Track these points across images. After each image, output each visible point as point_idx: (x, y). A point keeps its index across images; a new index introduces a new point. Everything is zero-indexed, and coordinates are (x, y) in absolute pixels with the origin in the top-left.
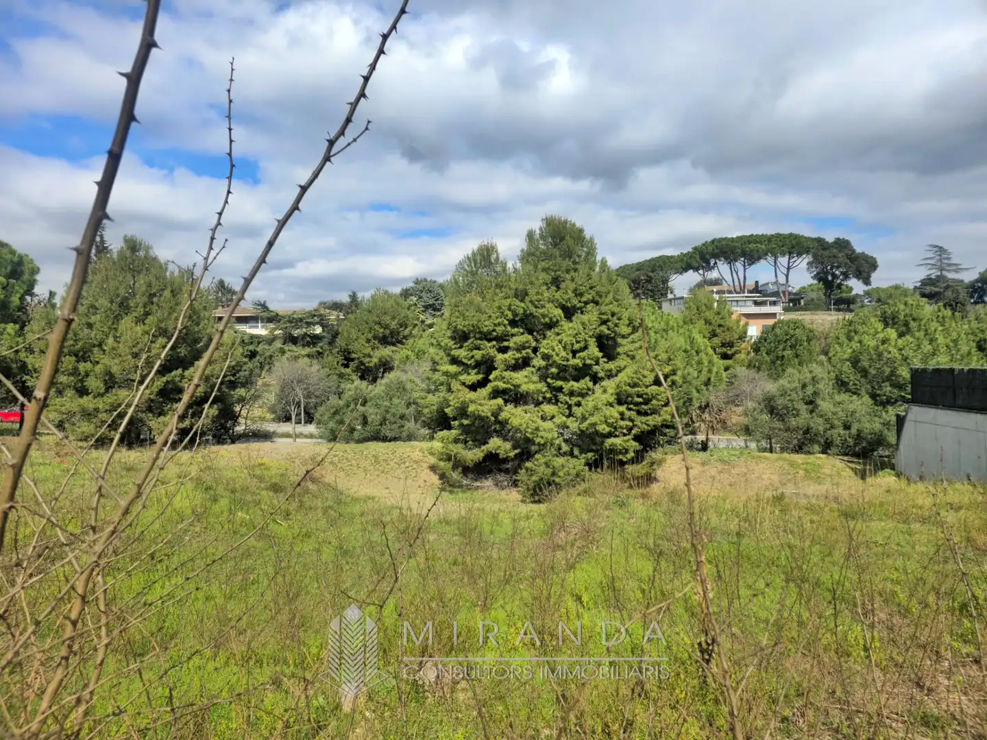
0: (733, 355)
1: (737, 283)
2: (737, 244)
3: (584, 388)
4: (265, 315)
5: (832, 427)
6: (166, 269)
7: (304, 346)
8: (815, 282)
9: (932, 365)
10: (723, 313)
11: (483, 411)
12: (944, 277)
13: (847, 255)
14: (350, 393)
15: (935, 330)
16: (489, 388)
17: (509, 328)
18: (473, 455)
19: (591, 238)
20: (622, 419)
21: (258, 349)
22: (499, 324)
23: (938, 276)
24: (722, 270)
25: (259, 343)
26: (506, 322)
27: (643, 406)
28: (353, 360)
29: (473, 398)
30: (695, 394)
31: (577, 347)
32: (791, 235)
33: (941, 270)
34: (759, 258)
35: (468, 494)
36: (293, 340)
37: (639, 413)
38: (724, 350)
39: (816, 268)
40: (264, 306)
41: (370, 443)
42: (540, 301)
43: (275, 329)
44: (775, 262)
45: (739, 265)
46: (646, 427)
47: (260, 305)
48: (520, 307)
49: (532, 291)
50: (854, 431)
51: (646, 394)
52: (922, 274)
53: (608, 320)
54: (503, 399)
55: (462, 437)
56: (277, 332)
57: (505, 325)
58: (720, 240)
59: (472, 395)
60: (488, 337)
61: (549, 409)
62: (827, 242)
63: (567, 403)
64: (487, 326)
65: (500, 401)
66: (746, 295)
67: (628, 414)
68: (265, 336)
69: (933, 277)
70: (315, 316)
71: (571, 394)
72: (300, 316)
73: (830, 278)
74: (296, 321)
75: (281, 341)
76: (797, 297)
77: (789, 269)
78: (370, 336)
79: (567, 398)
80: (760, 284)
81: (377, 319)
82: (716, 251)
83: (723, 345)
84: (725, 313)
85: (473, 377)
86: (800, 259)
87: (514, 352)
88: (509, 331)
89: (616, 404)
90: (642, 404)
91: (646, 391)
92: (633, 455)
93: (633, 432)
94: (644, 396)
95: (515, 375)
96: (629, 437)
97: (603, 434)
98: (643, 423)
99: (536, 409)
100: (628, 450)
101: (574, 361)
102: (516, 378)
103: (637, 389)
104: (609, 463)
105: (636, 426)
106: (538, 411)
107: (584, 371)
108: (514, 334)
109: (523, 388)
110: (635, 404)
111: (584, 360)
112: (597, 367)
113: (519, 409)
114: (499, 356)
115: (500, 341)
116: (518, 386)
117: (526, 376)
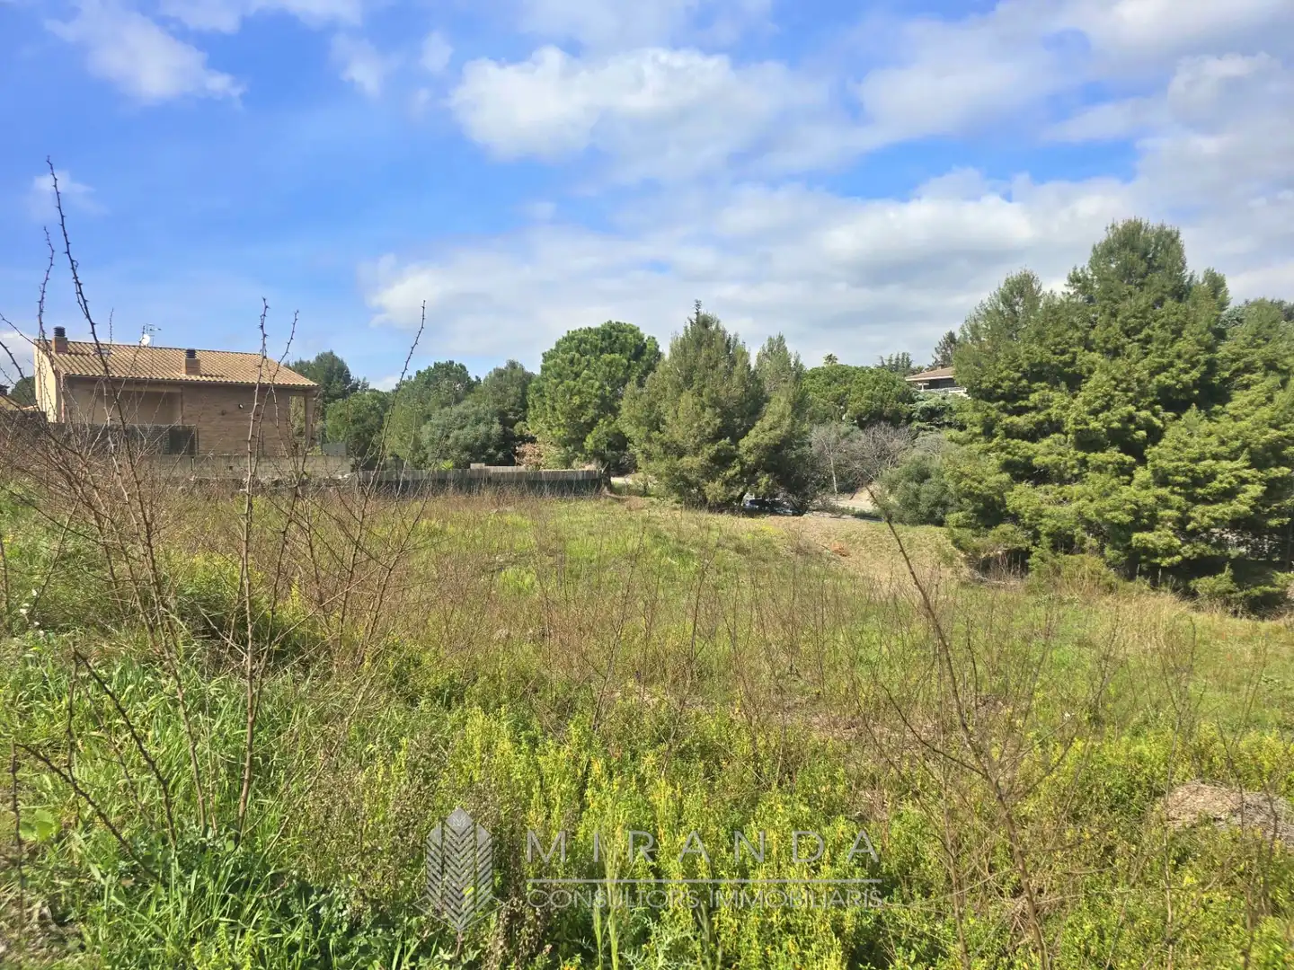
11: (977, 488)
16: (993, 459)
17: (1024, 382)
20: (1165, 507)
22: (1007, 378)
26: (1019, 375)
27: (1199, 491)
29: (967, 471)
31: (1097, 404)
37: (1192, 499)
46: (1206, 520)
54: (1012, 475)
55: (971, 522)
57: (1016, 380)
60: (994, 396)
61: (1077, 489)
63: (1095, 482)
67: (1173, 499)
79: (1096, 476)
87: (1033, 413)
88: (1024, 387)
89: (1154, 484)
90: (1196, 486)
91: (1192, 466)
92: (1178, 558)
93: (1189, 527)
94: (1190, 474)
95: (1026, 443)
96: (1171, 533)
97: (1121, 526)
98: (1203, 515)
99: (1060, 489)
100: (1170, 551)
101: (1094, 425)
102: (1025, 447)
103: (1175, 464)
104: (1144, 567)
105: (1193, 519)
106: (1061, 493)
107: (1120, 438)
108: (1036, 391)
109: (1037, 461)
110: (1181, 485)
111: (1107, 422)
112: (1143, 433)
113: (1039, 487)
114: (1008, 420)
115: (1013, 399)
116: (1029, 458)
117: (1048, 446)
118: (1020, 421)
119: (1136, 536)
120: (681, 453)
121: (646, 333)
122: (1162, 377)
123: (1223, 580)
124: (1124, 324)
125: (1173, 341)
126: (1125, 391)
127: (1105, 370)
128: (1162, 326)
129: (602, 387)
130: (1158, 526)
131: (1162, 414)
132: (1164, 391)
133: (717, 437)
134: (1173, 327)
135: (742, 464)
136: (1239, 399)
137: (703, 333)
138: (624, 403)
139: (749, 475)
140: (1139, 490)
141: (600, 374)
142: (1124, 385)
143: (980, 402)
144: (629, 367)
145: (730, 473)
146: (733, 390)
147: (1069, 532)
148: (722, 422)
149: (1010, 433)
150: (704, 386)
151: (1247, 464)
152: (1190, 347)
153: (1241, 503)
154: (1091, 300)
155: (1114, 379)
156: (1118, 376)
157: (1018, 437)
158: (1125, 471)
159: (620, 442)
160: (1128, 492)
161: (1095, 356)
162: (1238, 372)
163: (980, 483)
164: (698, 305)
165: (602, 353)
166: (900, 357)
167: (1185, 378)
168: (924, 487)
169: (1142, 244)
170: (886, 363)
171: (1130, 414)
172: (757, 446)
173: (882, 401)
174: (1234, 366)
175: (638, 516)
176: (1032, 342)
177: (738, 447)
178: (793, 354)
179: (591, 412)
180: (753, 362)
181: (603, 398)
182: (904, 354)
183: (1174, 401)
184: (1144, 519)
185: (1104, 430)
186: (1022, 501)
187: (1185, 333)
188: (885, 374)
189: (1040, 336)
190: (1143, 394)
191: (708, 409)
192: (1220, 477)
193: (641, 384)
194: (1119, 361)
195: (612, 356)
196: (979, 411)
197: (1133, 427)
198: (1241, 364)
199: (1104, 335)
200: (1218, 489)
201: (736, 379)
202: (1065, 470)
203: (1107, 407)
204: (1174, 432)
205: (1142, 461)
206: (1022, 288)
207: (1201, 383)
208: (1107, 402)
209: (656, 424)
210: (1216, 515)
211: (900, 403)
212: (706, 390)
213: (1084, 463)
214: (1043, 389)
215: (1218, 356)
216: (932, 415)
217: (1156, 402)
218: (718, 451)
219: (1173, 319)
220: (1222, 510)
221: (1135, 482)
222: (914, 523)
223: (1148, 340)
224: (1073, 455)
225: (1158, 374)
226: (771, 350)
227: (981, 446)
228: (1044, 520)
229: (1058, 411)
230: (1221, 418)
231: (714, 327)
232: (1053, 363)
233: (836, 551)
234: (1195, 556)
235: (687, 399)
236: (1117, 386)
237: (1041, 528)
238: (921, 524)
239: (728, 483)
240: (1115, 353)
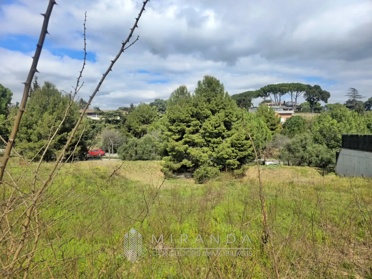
0: (275, 129)
1: (277, 102)
2: (277, 87)
3: (219, 141)
4: (98, 112)
5: (312, 156)
6: (61, 94)
7: (113, 124)
8: (306, 102)
9: (350, 133)
10: (271, 113)
11: (181, 149)
12: (355, 100)
13: (319, 91)
14: (131, 142)
15: (351, 120)
16: (183, 140)
17: (191, 118)
18: (177, 166)
19: (222, 84)
20: (233, 153)
21: (96, 125)
22: (187, 117)
23: (353, 100)
24: (271, 97)
25: (96, 123)
26: (190, 116)
27: (241, 148)
28: (131, 130)
29: (177, 144)
30: (260, 143)
31: (216, 125)
32: (298, 84)
33: (354, 97)
34: (286, 92)
35: (175, 181)
36: (109, 122)
37: (239, 150)
38: (272, 127)
39: (307, 96)
40: (98, 109)
41: (138, 161)
42: (203, 108)
43: (102, 118)
44: (292, 94)
45: (278, 95)
46: (242, 156)
47: (97, 108)
48: (195, 110)
49: (200, 104)
50: (320, 158)
51: (242, 143)
52: (347, 99)
53: (228, 115)
54: (189, 145)
55: (173, 159)
56: (103, 119)
57: (189, 117)
58: (271, 85)
59: (177, 143)
60: (183, 121)
61: (205, 149)
62: (311, 87)
63: (212, 146)
64: (183, 117)
65: (187, 146)
66: (280, 106)
67: (235, 151)
68: (99, 120)
69: (351, 100)
70: (117, 113)
71: (214, 143)
72: (112, 113)
73: (312, 100)
74: (110, 115)
75: (105, 122)
76: (300, 107)
77: (297, 97)
78: (138, 120)
79: (212, 145)
80: (286, 102)
81: (141, 114)
82: (269, 89)
83: (271, 125)
84: (272, 113)
85: (177, 136)
86: (301, 93)
87: (192, 127)
92: (237, 166)
93: (237, 158)
95: (193, 135)
97: (225, 159)
98: (241, 154)
99: (201, 149)
100: (235, 164)
101: (215, 131)
102: (193, 137)
103: (239, 141)
105: (238, 155)
108: (193, 121)
109: (196, 141)
110: (239, 147)
111: (219, 130)
113: (195, 148)
114: (187, 129)
115: (188, 123)
116: (194, 140)
117: (197, 136)
118: (190, 129)
119: (228, 161)
130: (231, 158)
143: (180, 123)
147: (207, 161)
161: (210, 112)
184: (229, 156)
185: (217, 132)
192: (247, 145)
199: (213, 106)
202: (201, 143)
213: (209, 141)
214: (196, 120)
220: (246, 153)
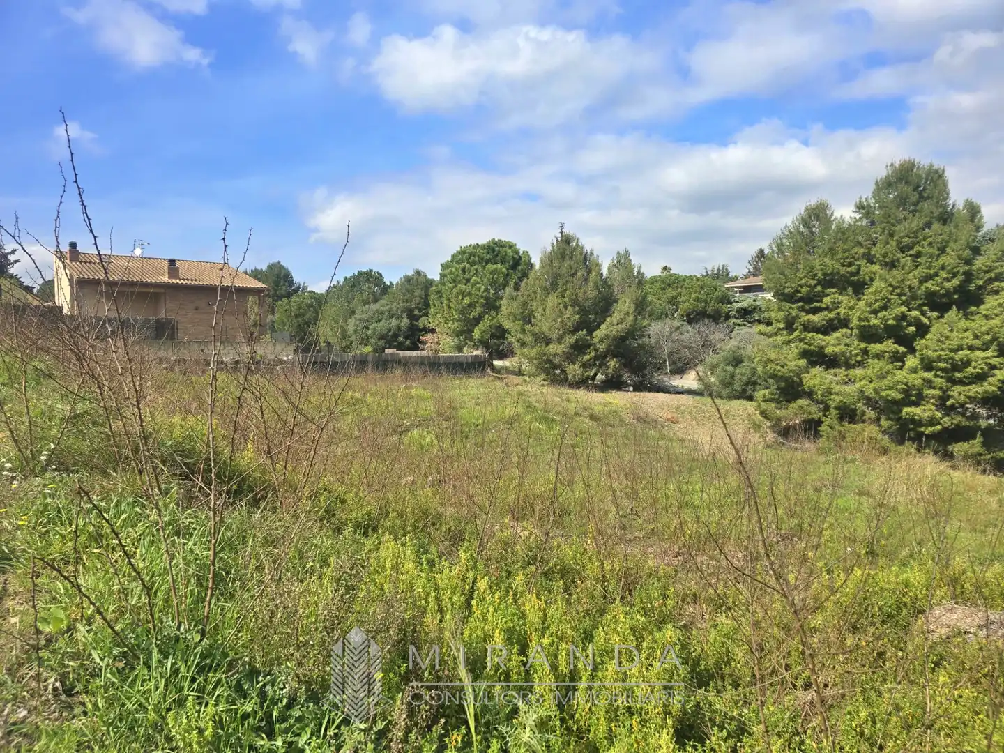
17: (819, 288)
22: (806, 285)
27: (957, 374)
31: (877, 305)
46: (962, 397)
54: (810, 361)
55: (774, 397)
61: (860, 373)
67: (936, 381)
71: (875, 357)
79: (874, 362)
87: (826, 313)
88: (819, 291)
89: (921, 369)
90: (954, 371)
91: (952, 355)
92: (939, 427)
93: (948, 403)
94: (950, 361)
95: (820, 336)
96: (933, 408)
97: (894, 402)
98: (960, 394)
99: (846, 373)
100: (932, 422)
101: (874, 322)
102: (818, 339)
103: (938, 353)
104: (912, 434)
105: (952, 397)
106: (847, 375)
107: (894, 332)
108: (828, 295)
109: (829, 350)
110: (943, 370)
111: (885, 320)
112: (912, 329)
113: (829, 371)
114: (805, 317)
115: (810, 302)
116: (822, 348)
117: (837, 338)
118: (815, 318)
119: (906, 410)
120: (548, 342)
121: (522, 248)
122: (929, 284)
123: (975, 445)
124: (899, 242)
125: (939, 256)
126: (900, 295)
127: (883, 279)
128: (930, 244)
129: (486, 290)
130: (923, 402)
131: (929, 314)
132: (931, 295)
133: (575, 329)
134: (939, 245)
135: (596, 350)
136: (991, 302)
137: (566, 247)
138: (504, 302)
139: (601, 359)
140: (909, 374)
141: (485, 280)
142: (898, 291)
143: (784, 303)
144: (508, 275)
145: (587, 357)
146: (589, 293)
147: (852, 407)
148: (580, 318)
149: (807, 327)
150: (566, 290)
151: (996, 354)
152: (952, 261)
153: (990, 384)
154: (873, 223)
155: (891, 285)
156: (894, 283)
157: (813, 332)
158: (898, 358)
159: (500, 333)
160: (900, 375)
161: (876, 268)
162: (990, 281)
163: (783, 367)
164: (562, 227)
165: (487, 263)
166: (721, 268)
167: (947, 285)
168: (738, 371)
169: (914, 179)
170: (710, 273)
171: (902, 313)
172: (607, 336)
173: (706, 303)
174: (987, 276)
175: (514, 391)
176: (826, 256)
177: (592, 338)
178: (637, 264)
179: (478, 310)
180: (605, 271)
181: (487, 299)
182: (723, 266)
183: (939, 304)
184: (913, 396)
185: (882, 326)
186: (816, 381)
187: (948, 250)
188: (709, 282)
189: (832, 251)
190: (914, 297)
191: (569, 308)
192: (974, 364)
193: (517, 288)
194: (895, 272)
195: (495, 266)
196: (782, 310)
197: (905, 324)
198: (992, 275)
199: (883, 251)
200: (972, 374)
201: (591, 285)
202: (850, 358)
203: (885, 308)
204: (938, 329)
205: (912, 350)
206: (818, 213)
207: (961, 289)
208: (885, 304)
209: (528, 319)
210: (971, 394)
211: (720, 305)
212: (568, 293)
213: (865, 352)
214: (834, 293)
215: (974, 268)
216: (745, 313)
217: (924, 305)
218: (577, 340)
219: (939, 239)
220: (976, 390)
221: (906, 367)
222: (730, 398)
223: (918, 255)
224: (857, 346)
225: (926, 282)
226: (619, 262)
227: (784, 338)
228: (832, 397)
229: (846, 311)
230: (976, 317)
231: (574, 244)
232: (842, 273)
233: (668, 420)
234: (953, 426)
235: (553, 300)
236: (893, 291)
237: (830, 403)
238: (735, 399)
239: (585, 366)
240: (892, 265)
